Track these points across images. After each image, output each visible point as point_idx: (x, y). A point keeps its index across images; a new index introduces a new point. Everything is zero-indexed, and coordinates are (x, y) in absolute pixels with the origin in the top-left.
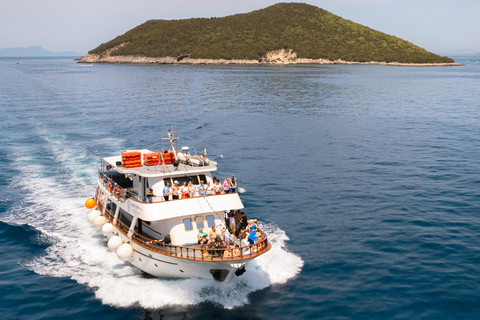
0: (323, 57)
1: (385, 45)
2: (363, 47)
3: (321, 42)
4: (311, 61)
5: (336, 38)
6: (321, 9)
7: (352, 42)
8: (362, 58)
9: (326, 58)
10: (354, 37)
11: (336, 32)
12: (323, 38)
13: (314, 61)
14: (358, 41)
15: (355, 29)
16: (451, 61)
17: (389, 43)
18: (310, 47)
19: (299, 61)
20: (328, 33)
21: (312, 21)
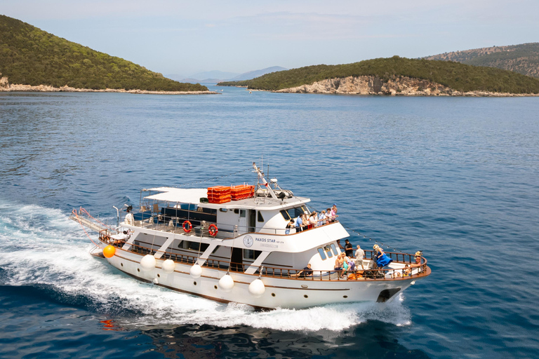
0: (44, 83)
1: (117, 69)
2: (91, 70)
3: (37, 65)
4: (29, 87)
5: (56, 59)
6: (26, 24)
7: (77, 65)
8: (95, 84)
9: (49, 84)
10: (77, 58)
11: (53, 53)
12: (39, 60)
13: (34, 88)
14: (83, 63)
15: (75, 49)
16: (204, 88)
17: (120, 67)
18: (24, 71)
19: (13, 87)
20: (44, 53)
21: (20, 37)
